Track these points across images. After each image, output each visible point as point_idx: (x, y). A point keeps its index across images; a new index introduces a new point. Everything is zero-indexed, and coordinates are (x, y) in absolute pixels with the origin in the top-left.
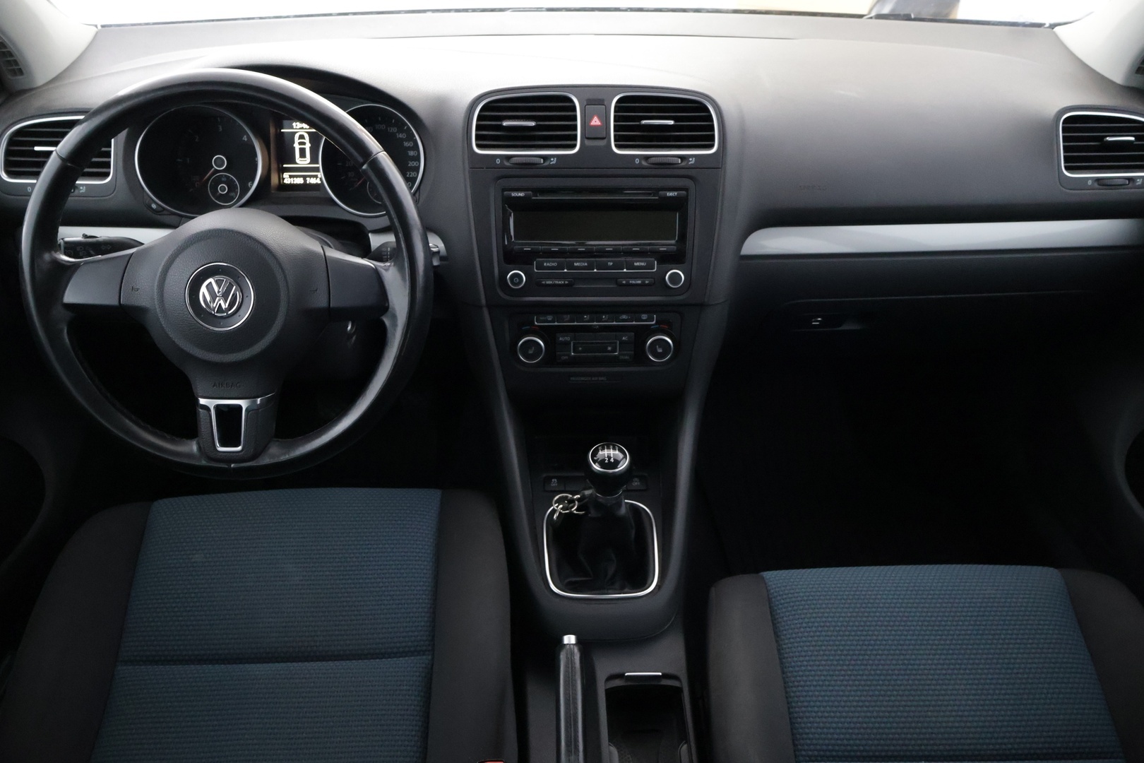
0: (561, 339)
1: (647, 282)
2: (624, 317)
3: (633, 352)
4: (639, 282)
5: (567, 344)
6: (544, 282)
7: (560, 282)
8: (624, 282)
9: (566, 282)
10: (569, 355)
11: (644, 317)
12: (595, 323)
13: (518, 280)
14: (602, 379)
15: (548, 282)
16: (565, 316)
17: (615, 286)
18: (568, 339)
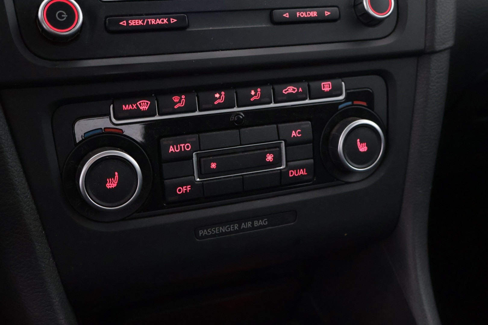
0: (171, 149)
1: (327, 13)
2: (290, 89)
3: (312, 161)
4: (313, 14)
5: (186, 157)
6: (123, 23)
7: (159, 22)
8: (287, 15)
9: (173, 21)
10: (192, 183)
11: (326, 86)
12: (236, 109)
13: (65, 16)
14: (261, 223)
15: (132, 23)
16: (176, 99)
17: (269, 25)
18: (186, 147)
